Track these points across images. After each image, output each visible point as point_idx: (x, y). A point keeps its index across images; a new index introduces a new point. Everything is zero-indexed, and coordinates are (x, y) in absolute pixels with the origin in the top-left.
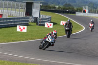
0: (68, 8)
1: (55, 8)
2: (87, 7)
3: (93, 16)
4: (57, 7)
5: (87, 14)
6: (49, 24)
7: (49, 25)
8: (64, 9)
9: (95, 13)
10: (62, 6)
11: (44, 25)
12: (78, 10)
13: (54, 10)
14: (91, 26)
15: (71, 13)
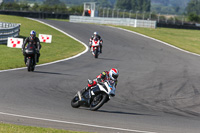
0: (53, 7)
1: (27, 7)
2: (93, 4)
3: (106, 22)
4: (32, 5)
5: (93, 19)
6: (15, 40)
7: (15, 42)
8: (46, 9)
9: (110, 16)
10: (41, 4)
11: (5, 43)
12: (73, 10)
13: (25, 11)
14: (94, 44)
15: (59, 16)
